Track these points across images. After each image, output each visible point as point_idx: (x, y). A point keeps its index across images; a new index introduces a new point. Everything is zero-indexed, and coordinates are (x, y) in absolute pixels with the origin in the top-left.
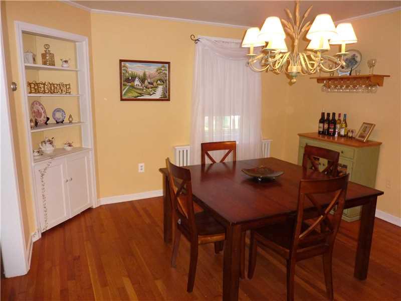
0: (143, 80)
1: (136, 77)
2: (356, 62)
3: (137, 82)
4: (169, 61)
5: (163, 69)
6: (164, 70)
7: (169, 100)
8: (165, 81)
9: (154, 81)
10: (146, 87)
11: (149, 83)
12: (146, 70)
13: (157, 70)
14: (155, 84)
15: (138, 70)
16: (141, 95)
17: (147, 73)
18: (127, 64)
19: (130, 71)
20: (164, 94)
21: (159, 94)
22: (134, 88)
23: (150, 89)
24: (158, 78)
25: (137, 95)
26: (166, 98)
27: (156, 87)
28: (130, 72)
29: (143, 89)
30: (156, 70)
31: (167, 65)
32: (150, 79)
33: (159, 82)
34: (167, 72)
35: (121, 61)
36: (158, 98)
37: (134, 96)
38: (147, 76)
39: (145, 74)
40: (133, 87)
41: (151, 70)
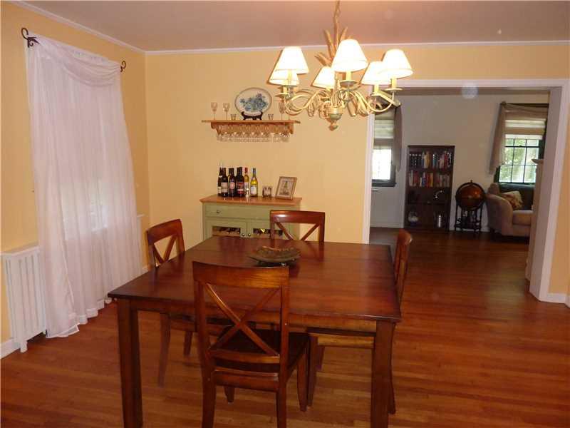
2: (265, 104)
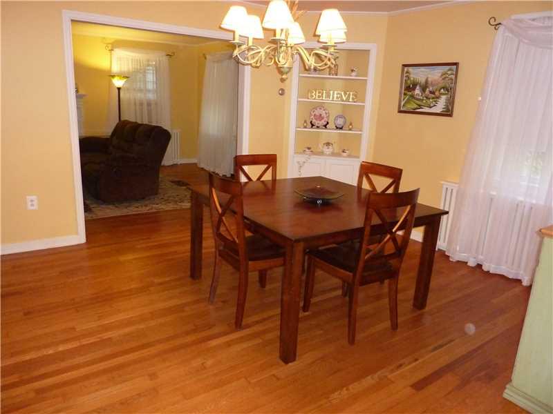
0: (424, 89)
1: (416, 85)
3: (417, 91)
4: (457, 61)
5: (449, 72)
6: (452, 74)
7: (450, 115)
8: (450, 90)
9: (436, 90)
10: (427, 98)
11: (431, 92)
12: (429, 76)
13: (442, 75)
14: (437, 93)
15: (419, 75)
16: (420, 107)
17: (429, 79)
18: (410, 69)
19: (412, 77)
20: (447, 107)
21: (440, 107)
22: (415, 98)
23: (431, 100)
24: (442, 85)
25: (416, 106)
26: (448, 113)
27: (438, 98)
28: (412, 79)
29: (423, 100)
30: (440, 75)
31: (455, 67)
32: (433, 86)
33: (442, 90)
34: (453, 77)
35: (405, 66)
36: (438, 112)
37: (413, 107)
38: (430, 82)
39: (427, 82)
40: (412, 96)
41: (435, 75)
